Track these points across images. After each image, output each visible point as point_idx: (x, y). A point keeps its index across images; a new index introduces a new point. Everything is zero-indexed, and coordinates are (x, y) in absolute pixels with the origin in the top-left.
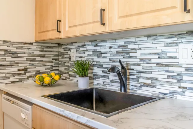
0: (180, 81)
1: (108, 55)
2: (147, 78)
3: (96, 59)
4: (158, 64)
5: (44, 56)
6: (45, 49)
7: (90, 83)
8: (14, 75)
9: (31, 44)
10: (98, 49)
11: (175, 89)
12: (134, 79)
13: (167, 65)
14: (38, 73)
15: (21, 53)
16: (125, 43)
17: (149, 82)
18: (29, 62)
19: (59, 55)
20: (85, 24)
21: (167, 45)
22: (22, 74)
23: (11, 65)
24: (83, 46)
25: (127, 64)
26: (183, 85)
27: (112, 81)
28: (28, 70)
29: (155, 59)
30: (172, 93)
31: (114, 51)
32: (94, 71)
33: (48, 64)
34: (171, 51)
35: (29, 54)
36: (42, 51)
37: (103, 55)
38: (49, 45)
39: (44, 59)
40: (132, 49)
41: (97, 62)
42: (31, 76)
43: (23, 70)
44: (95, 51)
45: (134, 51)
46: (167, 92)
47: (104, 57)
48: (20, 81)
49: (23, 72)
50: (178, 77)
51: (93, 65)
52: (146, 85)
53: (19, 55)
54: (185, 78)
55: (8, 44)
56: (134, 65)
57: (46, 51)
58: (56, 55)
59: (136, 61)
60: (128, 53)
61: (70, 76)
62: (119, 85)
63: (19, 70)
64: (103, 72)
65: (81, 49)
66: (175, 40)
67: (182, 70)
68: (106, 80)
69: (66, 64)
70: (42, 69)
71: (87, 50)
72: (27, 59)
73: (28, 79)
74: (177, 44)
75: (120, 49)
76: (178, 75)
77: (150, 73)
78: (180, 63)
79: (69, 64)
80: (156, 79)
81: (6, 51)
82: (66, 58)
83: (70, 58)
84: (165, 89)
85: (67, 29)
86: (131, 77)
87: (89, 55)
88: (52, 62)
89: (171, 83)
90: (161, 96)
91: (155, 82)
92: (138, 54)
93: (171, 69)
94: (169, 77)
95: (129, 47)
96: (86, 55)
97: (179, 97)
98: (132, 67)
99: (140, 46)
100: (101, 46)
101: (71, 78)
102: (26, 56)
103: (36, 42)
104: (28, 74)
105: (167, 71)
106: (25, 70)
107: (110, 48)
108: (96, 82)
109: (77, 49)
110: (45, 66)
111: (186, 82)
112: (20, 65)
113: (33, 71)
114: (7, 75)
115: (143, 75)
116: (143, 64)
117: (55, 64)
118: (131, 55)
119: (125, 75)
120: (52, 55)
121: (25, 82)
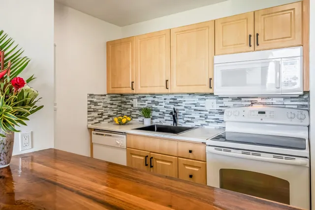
0: (206, 118)
1: (164, 104)
2: (189, 117)
3: (154, 106)
4: (195, 110)
5: (112, 104)
6: (113, 99)
7: (152, 122)
8: (96, 118)
9: (105, 95)
10: (156, 100)
11: (204, 122)
12: (181, 118)
13: (200, 110)
14: (110, 116)
15: (100, 102)
16: (175, 97)
17: (190, 119)
18: (104, 109)
19: (121, 103)
20: (154, 87)
21: (200, 99)
22: (100, 117)
23: (94, 111)
24: (144, 97)
25: (177, 110)
26: (208, 120)
27: (166, 120)
28: (104, 114)
29: (193, 107)
30: (202, 125)
31: (168, 101)
32: (152, 114)
33: (115, 110)
34: (202, 103)
35: (104, 103)
36: (111, 100)
37: (160, 104)
38: (115, 96)
39: (113, 106)
40: (180, 101)
41: (155, 108)
42: (105, 119)
43: (101, 114)
44: (153, 101)
45: (181, 102)
46: (200, 124)
47: (161, 105)
48: (99, 122)
49: (100, 116)
50: (206, 117)
51: (152, 110)
52: (188, 121)
53: (98, 104)
54: (208, 117)
55: (92, 96)
56: (181, 110)
57: (114, 100)
58: (120, 103)
59: (182, 108)
60: (177, 103)
61: (133, 118)
62: (173, 122)
63: (98, 114)
64: (160, 114)
65: (142, 99)
66: (204, 97)
67: (208, 113)
68: (161, 120)
69: (128, 109)
70: (111, 113)
71: (147, 100)
72: (103, 106)
73: (103, 120)
74: (205, 99)
75: (172, 101)
76: (205, 115)
77: (191, 115)
78: (207, 109)
79: (131, 110)
80: (194, 118)
81: (91, 101)
82: (128, 105)
83: (132, 105)
84: (199, 123)
85: (139, 88)
86: (179, 117)
87: (148, 103)
88: (117, 108)
89: (202, 120)
90: (196, 127)
91: (193, 120)
92: (184, 104)
93: (202, 112)
94: (201, 116)
95: (178, 99)
96: (146, 103)
97: (206, 127)
98: (180, 111)
99: (185, 100)
100: (158, 98)
101: (133, 119)
102: (102, 104)
103: (107, 94)
104: (104, 117)
105: (200, 114)
106: (102, 114)
107: (165, 99)
108: (154, 121)
109: (139, 99)
110: (113, 111)
111: (209, 119)
112: (99, 111)
113: (107, 115)
114: (92, 118)
115: (186, 116)
116: (186, 110)
117: (119, 109)
118: (179, 104)
119: (176, 116)
120: (117, 103)
121: (102, 123)
